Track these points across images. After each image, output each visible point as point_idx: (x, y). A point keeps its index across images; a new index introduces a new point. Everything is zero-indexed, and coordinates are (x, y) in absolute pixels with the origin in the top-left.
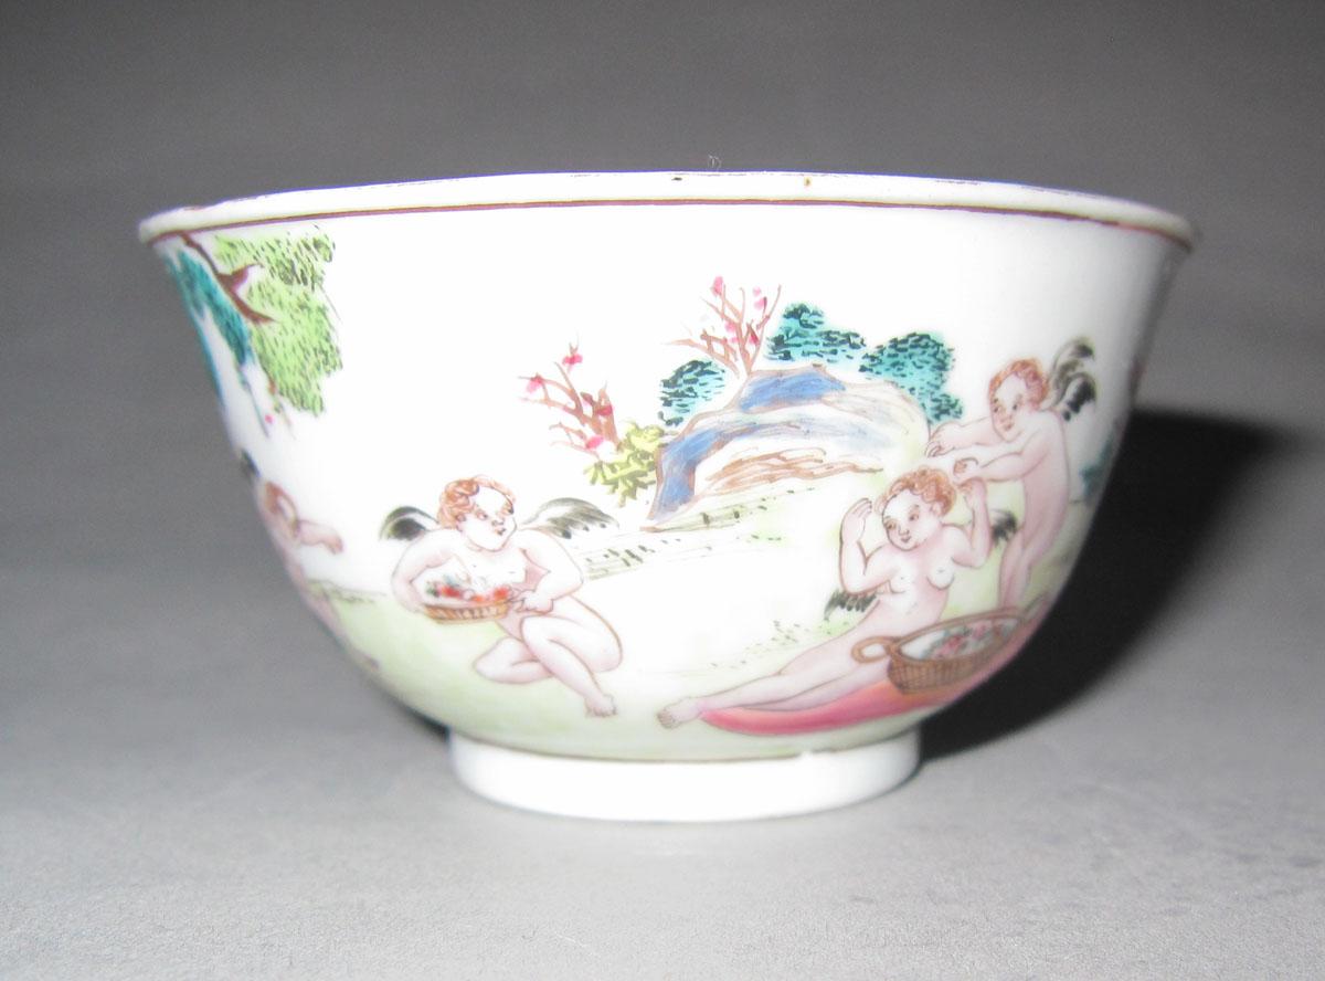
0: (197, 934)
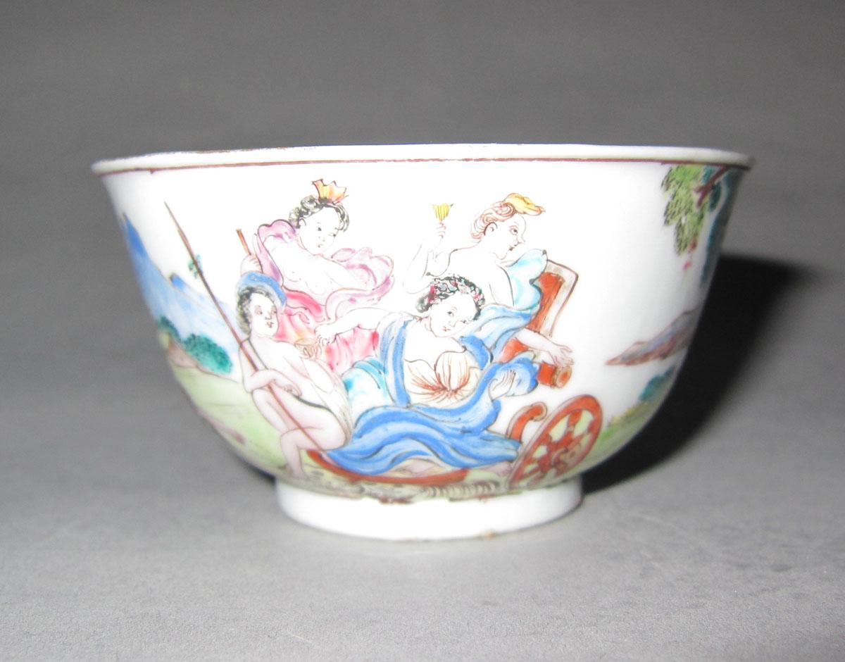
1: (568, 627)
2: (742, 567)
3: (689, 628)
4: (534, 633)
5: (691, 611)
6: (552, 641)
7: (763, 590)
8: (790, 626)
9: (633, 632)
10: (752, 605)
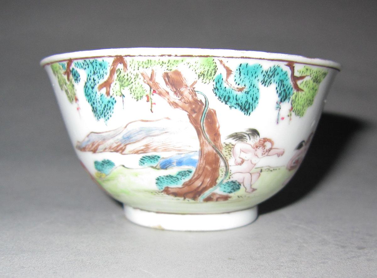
0: (34, 269)
1: (267, 270)
2: (343, 247)
3: (321, 272)
4: (252, 272)
5: (322, 265)
6: (260, 275)
7: (353, 257)
8: (366, 272)
9: (296, 273)
10: (349, 263)
